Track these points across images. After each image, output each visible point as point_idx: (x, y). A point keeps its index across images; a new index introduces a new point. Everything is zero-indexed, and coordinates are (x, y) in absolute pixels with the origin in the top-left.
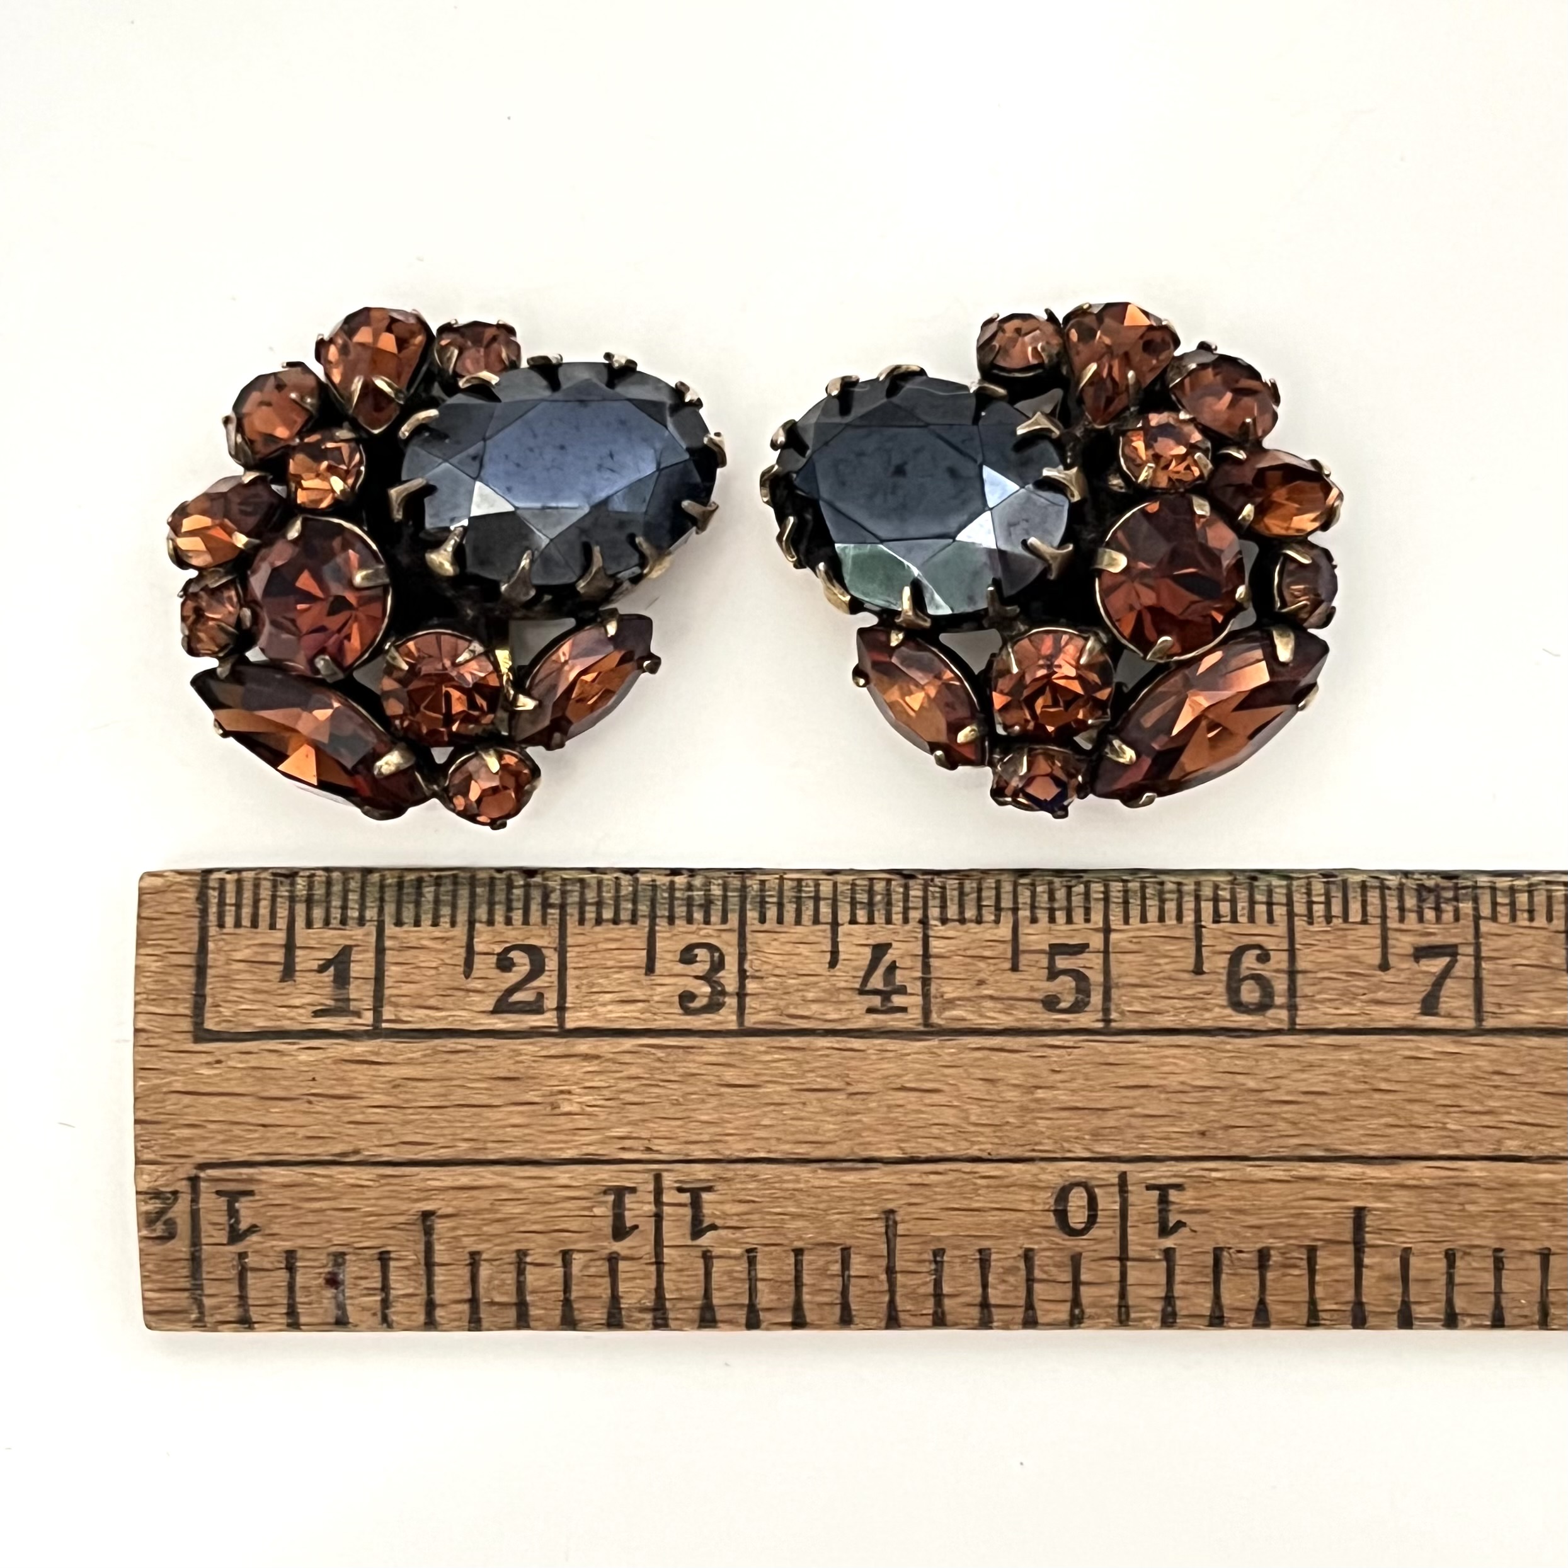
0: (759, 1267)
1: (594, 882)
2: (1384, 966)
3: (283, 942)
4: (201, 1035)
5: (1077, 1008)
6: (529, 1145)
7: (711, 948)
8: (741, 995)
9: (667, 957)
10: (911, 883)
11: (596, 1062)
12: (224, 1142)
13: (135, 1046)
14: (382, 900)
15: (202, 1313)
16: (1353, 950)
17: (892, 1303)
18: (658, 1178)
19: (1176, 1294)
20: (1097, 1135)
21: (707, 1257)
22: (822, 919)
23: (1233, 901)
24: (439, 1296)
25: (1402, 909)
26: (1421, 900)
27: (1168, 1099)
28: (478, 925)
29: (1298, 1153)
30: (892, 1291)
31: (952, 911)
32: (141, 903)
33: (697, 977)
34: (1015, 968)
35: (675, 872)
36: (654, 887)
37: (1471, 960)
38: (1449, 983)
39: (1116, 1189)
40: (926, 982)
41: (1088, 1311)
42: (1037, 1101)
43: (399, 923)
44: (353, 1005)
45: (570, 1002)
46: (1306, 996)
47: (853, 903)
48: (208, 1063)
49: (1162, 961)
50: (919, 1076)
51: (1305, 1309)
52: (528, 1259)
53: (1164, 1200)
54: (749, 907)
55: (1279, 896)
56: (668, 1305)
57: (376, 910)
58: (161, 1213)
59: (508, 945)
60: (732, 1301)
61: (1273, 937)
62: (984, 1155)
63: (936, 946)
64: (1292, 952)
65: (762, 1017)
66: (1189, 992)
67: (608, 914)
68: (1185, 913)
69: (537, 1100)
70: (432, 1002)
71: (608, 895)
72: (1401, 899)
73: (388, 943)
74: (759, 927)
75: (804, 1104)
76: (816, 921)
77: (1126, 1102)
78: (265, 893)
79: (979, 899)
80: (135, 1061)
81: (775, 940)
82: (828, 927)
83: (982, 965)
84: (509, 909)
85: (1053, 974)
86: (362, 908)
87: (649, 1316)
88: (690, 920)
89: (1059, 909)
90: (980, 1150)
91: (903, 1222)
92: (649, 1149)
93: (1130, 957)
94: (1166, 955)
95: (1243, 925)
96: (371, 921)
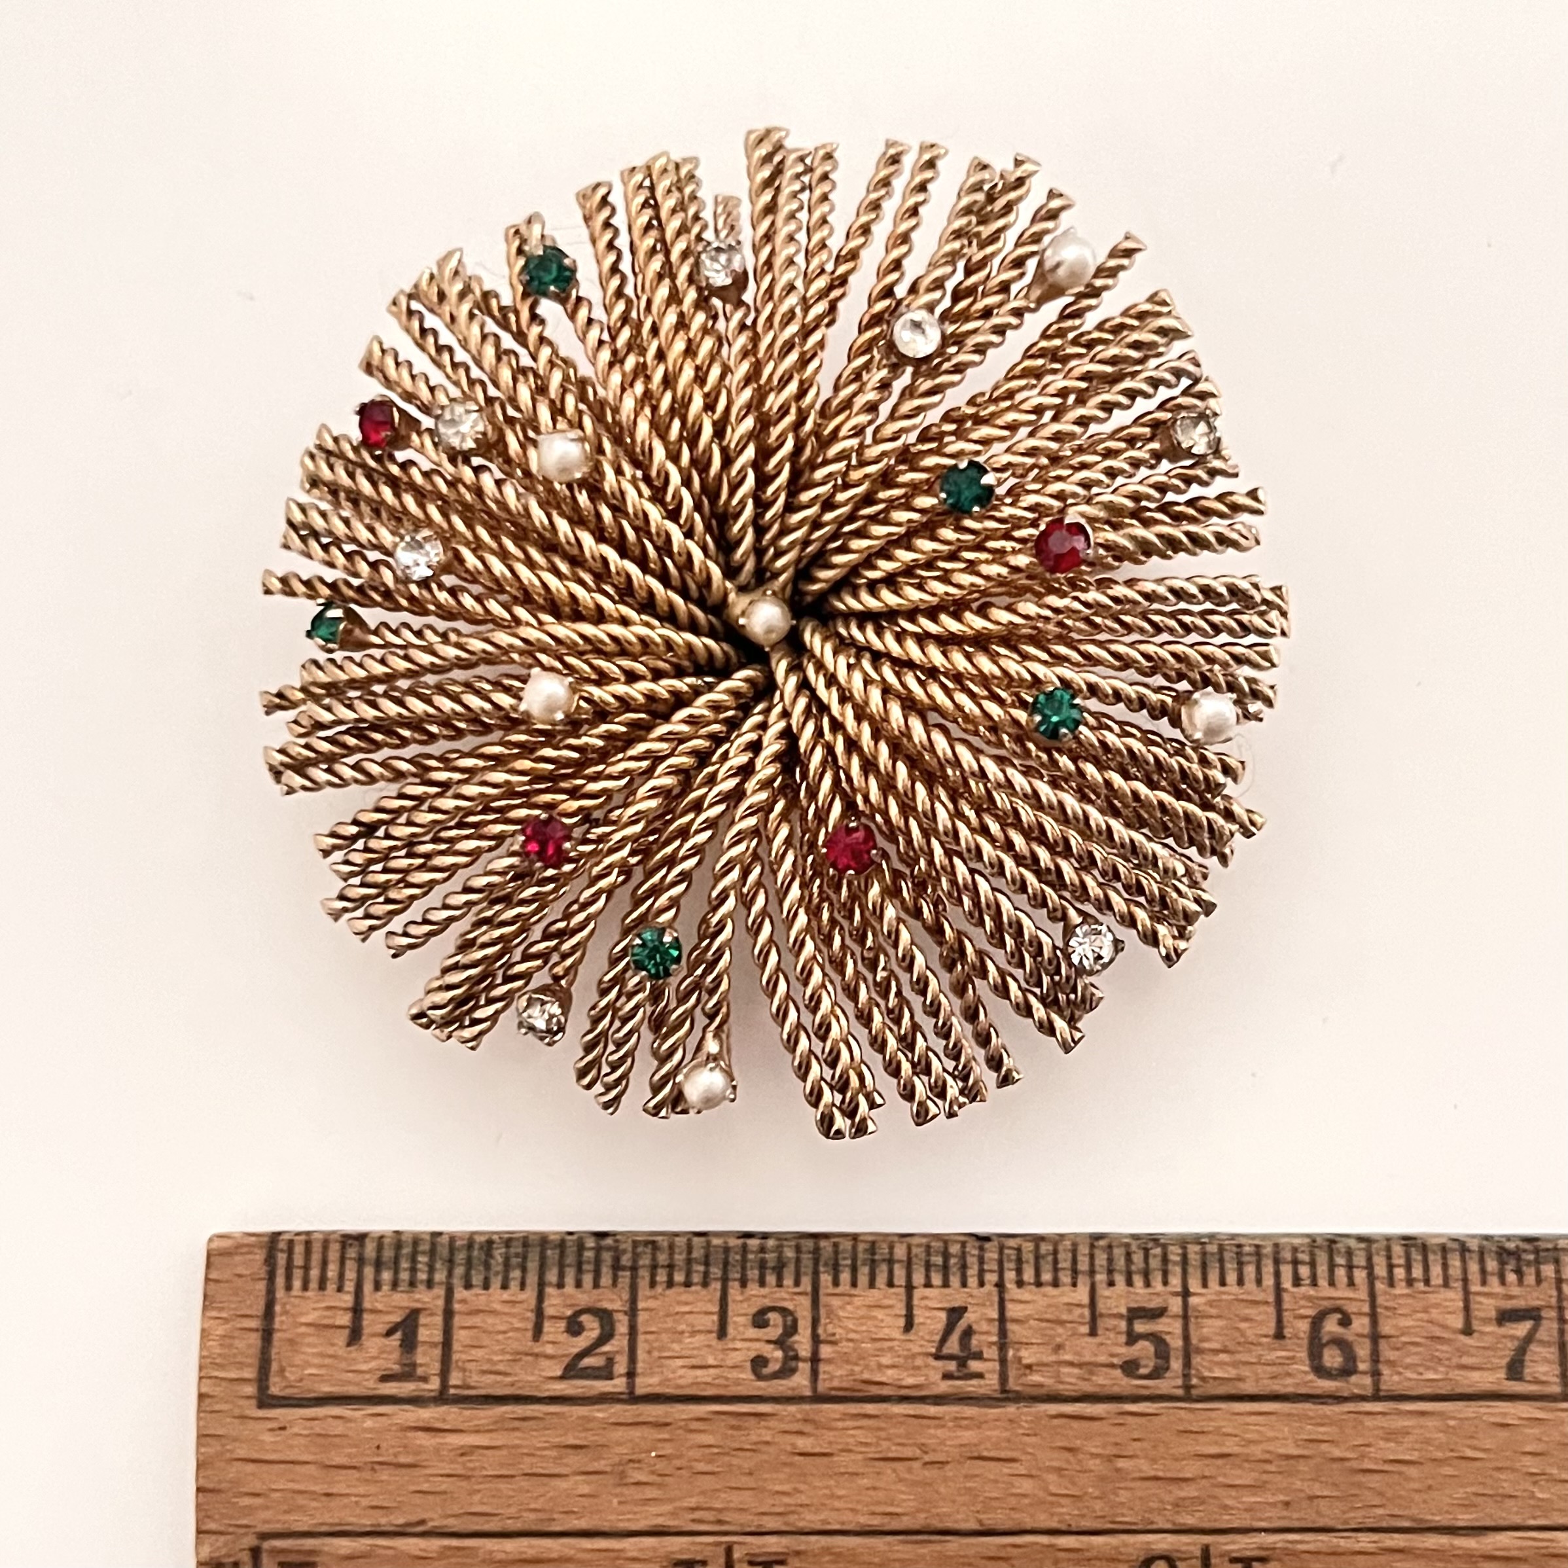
1: (665, 1244)
2: (1468, 1331)
3: (350, 1304)
4: (265, 1400)
5: (1156, 1374)
7: (783, 1311)
8: (815, 1359)
9: (739, 1320)
10: (987, 1245)
11: (667, 1429)
12: (286, 1512)
13: (199, 1411)
14: (451, 1262)
16: (1435, 1314)
18: (729, 1550)
20: (1177, 1507)
22: (896, 1282)
23: (1313, 1264)
25: (1483, 1271)
26: (1502, 1263)
27: (1253, 1470)
28: (547, 1288)
29: (1384, 1524)
31: (1028, 1275)
32: (209, 1265)
33: (769, 1342)
34: (1093, 1333)
35: (748, 1235)
36: (727, 1250)
37: (1555, 1325)
38: (1533, 1347)
39: (1197, 1563)
40: (1003, 1347)
42: (1118, 1470)
43: (468, 1286)
44: (419, 1371)
45: (640, 1366)
46: (1389, 1361)
47: (928, 1266)
48: (271, 1430)
49: (1243, 1325)
50: (997, 1446)
54: (822, 1269)
55: (1360, 1259)
57: (445, 1273)
59: (577, 1308)
61: (1356, 1299)
62: (1064, 1527)
63: (1012, 1310)
64: (1374, 1316)
65: (836, 1383)
66: (1270, 1357)
67: (679, 1277)
68: (1264, 1276)
69: (608, 1469)
70: (501, 1367)
71: (680, 1258)
72: (1482, 1261)
73: (457, 1307)
74: (831, 1290)
75: (879, 1473)
76: (890, 1284)
77: (1208, 1472)
78: (334, 1254)
79: (1056, 1262)
80: (198, 1428)
81: (849, 1304)
82: (902, 1291)
83: (1060, 1330)
84: (580, 1271)
85: (1132, 1338)
86: (431, 1269)
88: (762, 1283)
89: (1139, 1272)
90: (1060, 1521)
92: (720, 1522)
93: (1209, 1322)
94: (1246, 1319)
95: (1324, 1289)
96: (440, 1283)
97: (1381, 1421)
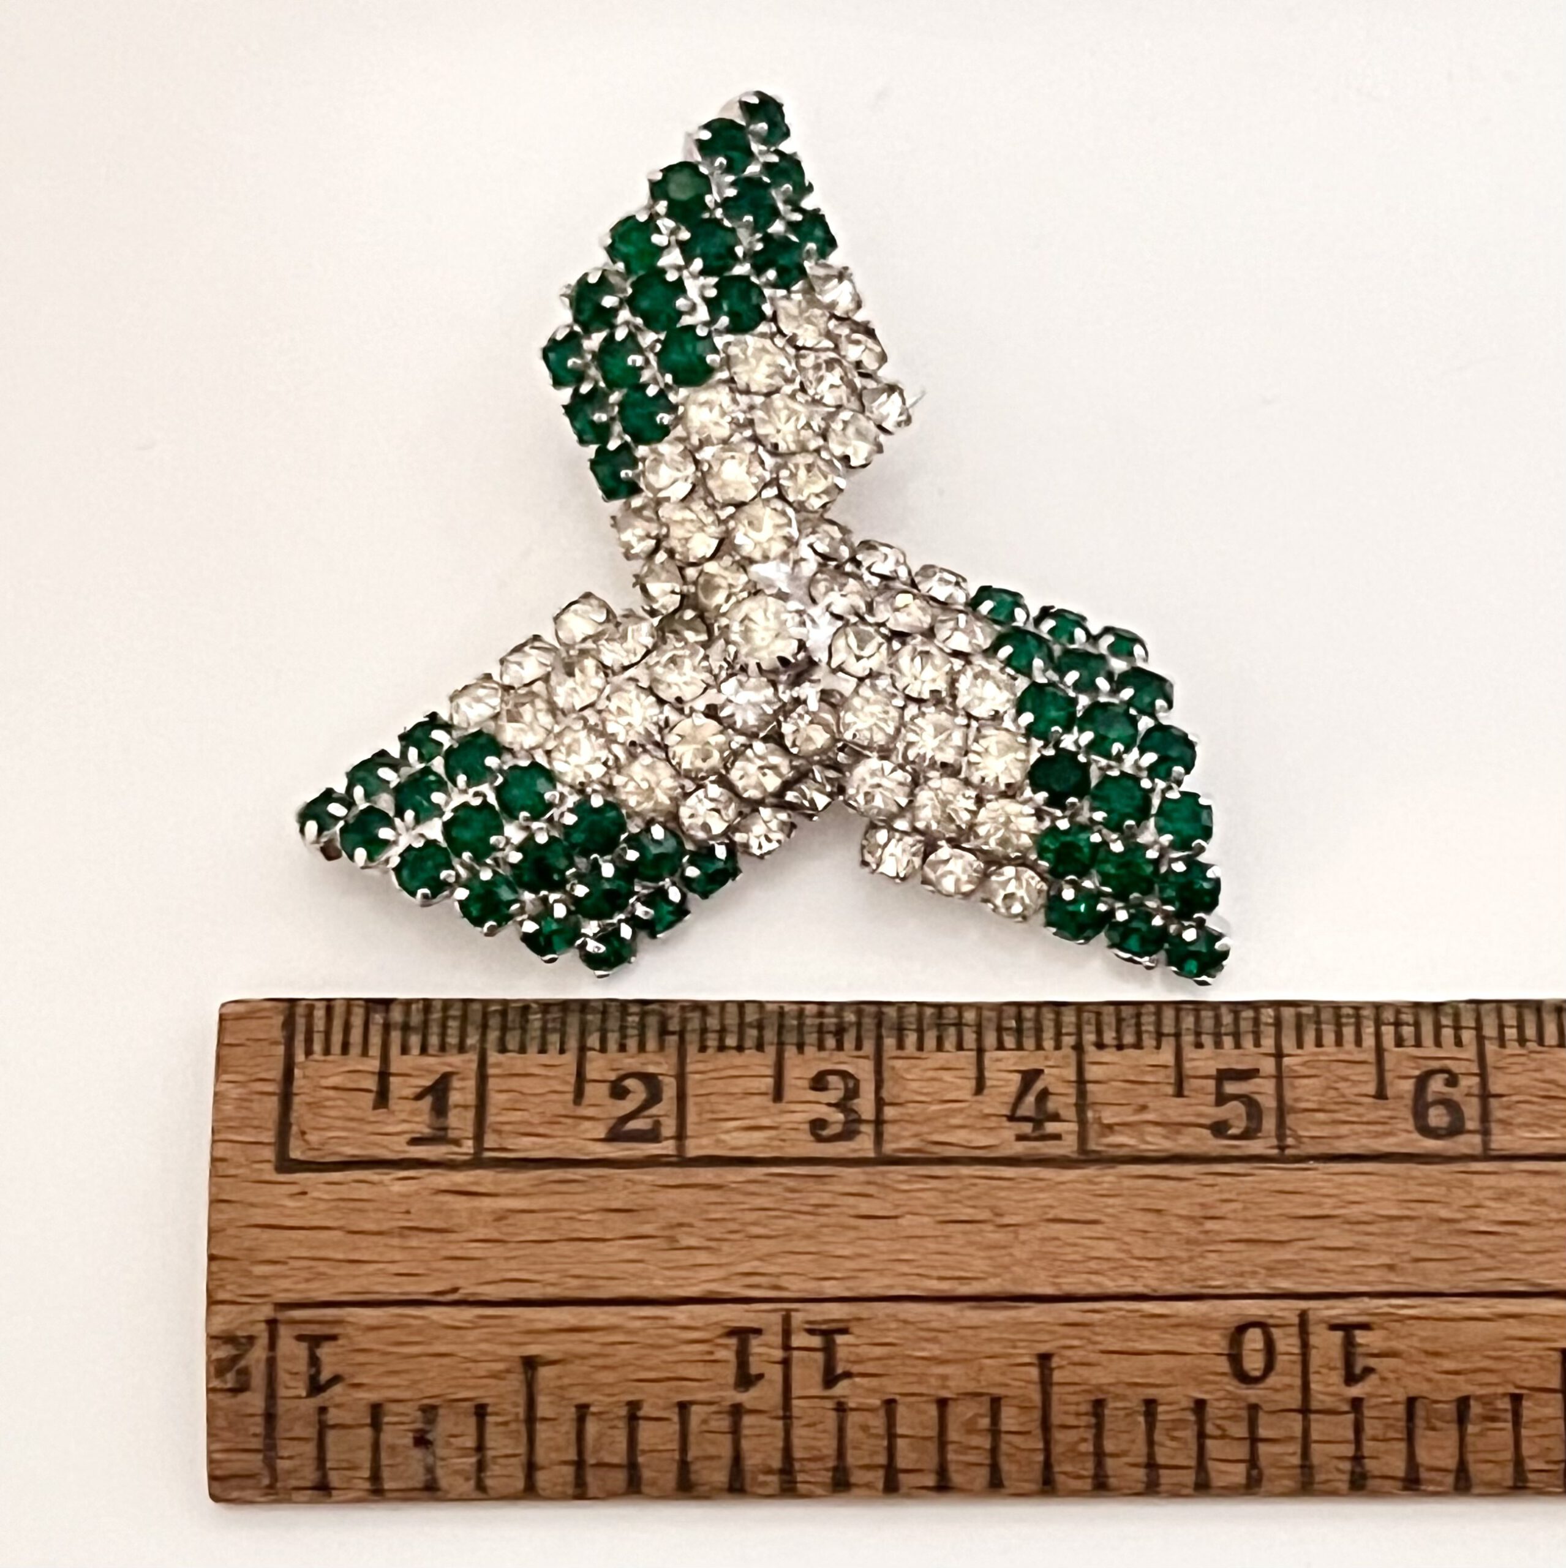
0: (899, 1420)
1: (716, 1010)
3: (377, 1070)
4: (285, 1164)
5: (1247, 1135)
6: (644, 1282)
7: (844, 1075)
8: (879, 1122)
9: (797, 1084)
10: (1063, 1009)
11: (719, 1192)
12: (308, 1280)
13: (214, 1174)
14: (484, 1027)
15: (274, 1477)
16: (1550, 1074)
17: (1047, 1465)
18: (787, 1320)
19: (1366, 1453)
20: (1272, 1270)
21: (841, 1408)
22: (965, 1046)
23: (1417, 1025)
24: (541, 1457)
27: (1350, 1231)
28: (590, 1054)
29: (1496, 1288)
30: (1047, 1451)
31: (1109, 1037)
32: (221, 1029)
33: (829, 1105)
34: (1179, 1093)
36: (782, 1014)
39: (1295, 1330)
40: (1082, 1108)
41: (1269, 1472)
42: (1207, 1232)
43: (503, 1049)
44: (452, 1134)
45: (690, 1129)
46: (1501, 1121)
47: (1000, 1030)
48: (291, 1195)
49: (1339, 1085)
50: (1076, 1208)
51: (1510, 1470)
52: (641, 1413)
53: (1349, 1344)
54: (884, 1032)
55: (1468, 1020)
56: (797, 1466)
57: (478, 1038)
58: (235, 1359)
59: (622, 1072)
60: (867, 1461)
61: (1464, 1059)
62: (1151, 1292)
63: (1093, 1072)
64: (1483, 1075)
65: (901, 1144)
66: (1371, 1116)
67: (731, 1041)
68: (1364, 1037)
69: (653, 1233)
70: (540, 1129)
71: (732, 1020)
73: (491, 1071)
74: (896, 1053)
75: (947, 1237)
76: (960, 1047)
77: (1304, 1235)
78: (357, 1021)
79: (1138, 1025)
80: (211, 1192)
81: (915, 1066)
82: (974, 1054)
83: (1143, 1089)
84: (624, 1036)
85: (1221, 1099)
86: (463, 1034)
87: (774, 1479)
88: (821, 1047)
89: (1227, 1034)
90: (1145, 1286)
91: (1060, 1367)
92: (777, 1287)
93: (1305, 1081)
94: (1345, 1079)
95: (1429, 1049)
96: (473, 1047)
97: (1492, 1180)
